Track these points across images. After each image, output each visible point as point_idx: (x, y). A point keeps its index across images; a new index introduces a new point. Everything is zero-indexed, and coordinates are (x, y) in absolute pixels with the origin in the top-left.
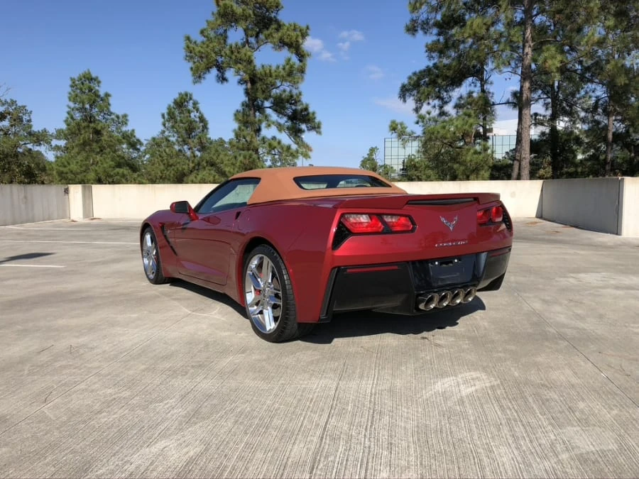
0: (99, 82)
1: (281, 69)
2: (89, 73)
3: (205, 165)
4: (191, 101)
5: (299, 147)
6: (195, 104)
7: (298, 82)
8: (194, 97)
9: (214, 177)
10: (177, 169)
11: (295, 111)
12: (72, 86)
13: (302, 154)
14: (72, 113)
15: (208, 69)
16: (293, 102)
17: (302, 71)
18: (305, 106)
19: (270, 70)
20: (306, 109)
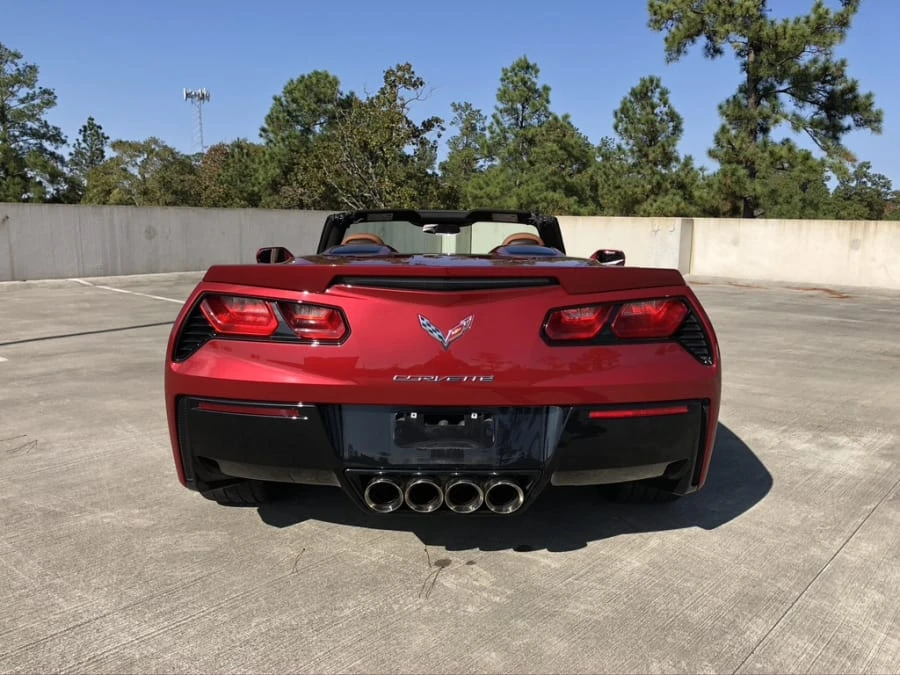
0: (537, 71)
1: (802, 23)
2: (526, 60)
3: (669, 186)
4: (658, 90)
5: (830, 155)
6: (664, 93)
7: (831, 43)
8: (663, 84)
9: (678, 204)
10: (625, 192)
11: (831, 95)
12: (503, 80)
13: (831, 167)
14: (499, 116)
15: (691, 36)
16: (829, 78)
17: (843, 22)
18: (850, 83)
19: (785, 28)
20: (852, 89)
